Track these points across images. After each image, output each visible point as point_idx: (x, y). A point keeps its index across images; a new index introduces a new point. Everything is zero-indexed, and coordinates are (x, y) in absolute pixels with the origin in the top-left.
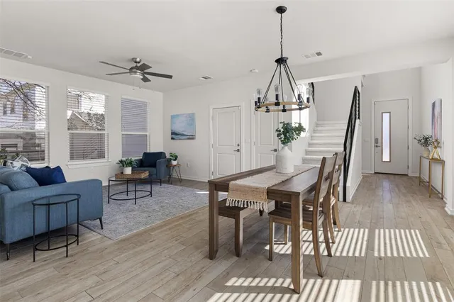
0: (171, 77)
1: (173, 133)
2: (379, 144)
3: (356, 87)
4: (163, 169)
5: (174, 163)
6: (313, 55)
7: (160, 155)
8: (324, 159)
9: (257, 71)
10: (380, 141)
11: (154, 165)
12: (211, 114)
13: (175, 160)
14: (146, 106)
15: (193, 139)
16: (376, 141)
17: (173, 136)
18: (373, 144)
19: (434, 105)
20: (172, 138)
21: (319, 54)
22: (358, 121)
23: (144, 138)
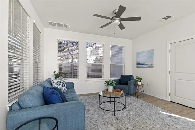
1: (138, 64)
4: (132, 86)
5: (140, 83)
7: (130, 77)
11: (127, 84)
13: (140, 81)
14: (122, 49)
15: (152, 67)
17: (138, 65)
20: (138, 67)
23: (121, 67)
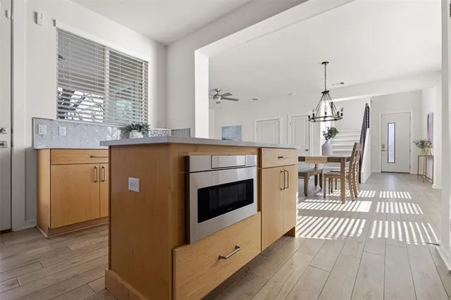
0: (237, 100)
2: (386, 148)
3: (367, 104)
6: (338, 84)
8: (356, 143)
9: (294, 94)
10: (386, 147)
12: (255, 126)
16: (383, 146)
18: (380, 149)
19: (428, 116)
21: (343, 83)
22: (368, 129)
